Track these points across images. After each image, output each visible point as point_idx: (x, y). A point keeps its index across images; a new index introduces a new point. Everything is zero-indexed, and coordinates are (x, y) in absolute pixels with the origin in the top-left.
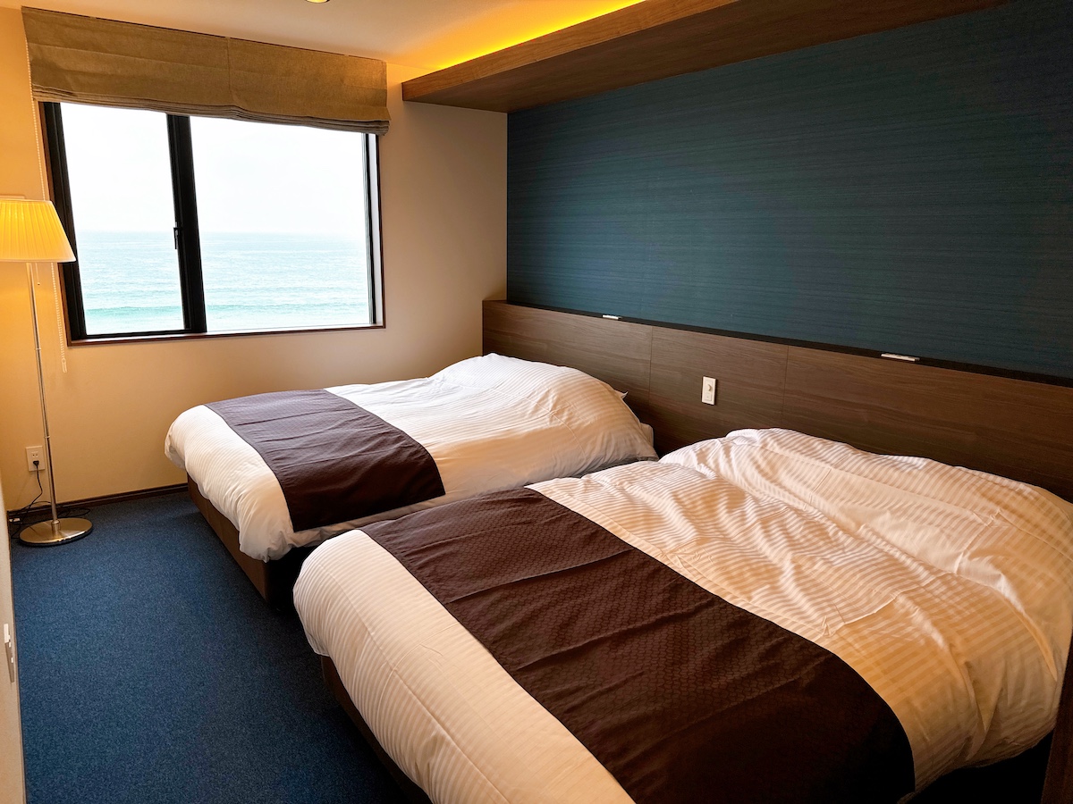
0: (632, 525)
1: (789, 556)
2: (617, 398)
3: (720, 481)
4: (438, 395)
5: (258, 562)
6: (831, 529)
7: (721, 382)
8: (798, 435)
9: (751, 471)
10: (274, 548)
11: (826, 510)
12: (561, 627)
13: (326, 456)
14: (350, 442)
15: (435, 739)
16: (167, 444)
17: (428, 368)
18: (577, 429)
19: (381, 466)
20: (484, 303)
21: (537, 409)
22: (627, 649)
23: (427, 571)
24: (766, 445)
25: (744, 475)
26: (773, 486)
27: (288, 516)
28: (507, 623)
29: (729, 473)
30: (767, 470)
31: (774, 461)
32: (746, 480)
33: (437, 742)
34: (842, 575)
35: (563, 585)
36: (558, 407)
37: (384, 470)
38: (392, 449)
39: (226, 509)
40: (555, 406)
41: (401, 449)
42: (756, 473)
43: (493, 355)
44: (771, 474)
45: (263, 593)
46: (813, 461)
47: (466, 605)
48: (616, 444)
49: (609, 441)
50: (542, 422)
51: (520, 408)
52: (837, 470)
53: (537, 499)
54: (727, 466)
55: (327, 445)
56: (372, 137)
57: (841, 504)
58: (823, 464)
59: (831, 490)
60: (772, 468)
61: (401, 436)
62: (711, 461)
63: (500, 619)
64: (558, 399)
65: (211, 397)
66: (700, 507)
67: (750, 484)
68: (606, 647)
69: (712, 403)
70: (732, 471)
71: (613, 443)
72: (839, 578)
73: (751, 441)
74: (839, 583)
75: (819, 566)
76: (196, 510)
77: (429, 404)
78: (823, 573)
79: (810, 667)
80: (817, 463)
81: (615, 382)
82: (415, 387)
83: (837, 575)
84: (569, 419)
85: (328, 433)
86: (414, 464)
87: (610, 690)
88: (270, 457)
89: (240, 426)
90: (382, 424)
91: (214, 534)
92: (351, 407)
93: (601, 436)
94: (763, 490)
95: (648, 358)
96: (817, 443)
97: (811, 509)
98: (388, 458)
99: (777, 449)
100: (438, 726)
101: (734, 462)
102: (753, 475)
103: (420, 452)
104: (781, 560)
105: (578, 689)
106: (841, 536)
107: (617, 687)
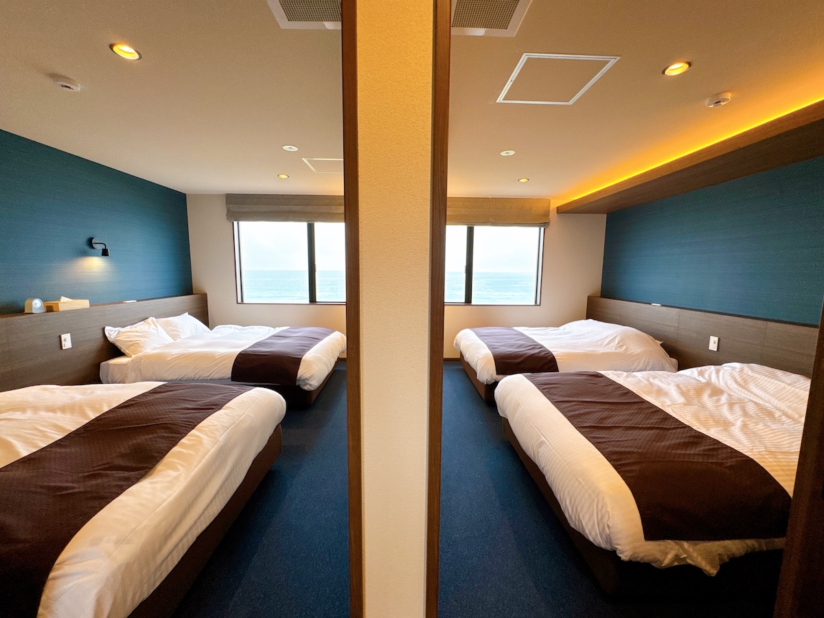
0: (649, 393)
1: (741, 419)
2: (656, 343)
3: (708, 384)
4: (561, 334)
5: (482, 384)
6: (777, 414)
7: (722, 340)
8: (766, 367)
9: (731, 382)
10: (489, 379)
11: (778, 406)
12: (601, 419)
13: (511, 350)
14: (520, 346)
15: (541, 442)
16: (455, 342)
17: (558, 324)
18: (630, 354)
19: (532, 356)
20: (589, 298)
21: (609, 343)
22: (631, 432)
23: (546, 390)
24: (743, 370)
25: (726, 384)
26: (743, 390)
27: (495, 369)
28: (577, 412)
29: (717, 382)
30: (742, 382)
31: (747, 378)
32: (727, 386)
33: (542, 443)
34: (775, 433)
35: (606, 406)
36: (621, 344)
37: (532, 357)
38: (537, 351)
39: (473, 364)
40: (619, 343)
41: (541, 352)
42: (733, 383)
43: (590, 320)
44: (743, 384)
45: (483, 396)
46: (773, 380)
47: (560, 403)
48: (653, 365)
49: (648, 363)
50: (611, 349)
51: (599, 343)
52: (790, 387)
53: (601, 376)
54: (716, 379)
55: (512, 346)
56: (542, 229)
57: (789, 404)
58: (780, 383)
59: (783, 396)
60: (745, 381)
61: (542, 347)
62: (706, 376)
63: (573, 411)
64: (621, 341)
65: (472, 326)
66: (692, 392)
67: (729, 389)
68: (621, 429)
69: (716, 350)
70: (719, 381)
71: (651, 364)
72: (772, 433)
73: (734, 368)
74: (772, 435)
75: (760, 426)
76: (462, 367)
77: (556, 337)
78: (762, 429)
79: (734, 460)
80: (776, 382)
81: (655, 336)
82: (551, 330)
83: (771, 432)
84: (626, 350)
85: (512, 342)
86: (546, 358)
87: (618, 441)
88: (490, 347)
89: (480, 336)
90: (535, 342)
91: (468, 376)
92: (523, 335)
93: (644, 359)
94: (737, 392)
95: (677, 325)
96: (779, 373)
97: (767, 404)
98: (535, 354)
99: (750, 373)
100: (543, 438)
101: (721, 378)
102: (731, 384)
103: (550, 354)
104: (736, 420)
105: (604, 438)
106: (784, 418)
107: (623, 441)
